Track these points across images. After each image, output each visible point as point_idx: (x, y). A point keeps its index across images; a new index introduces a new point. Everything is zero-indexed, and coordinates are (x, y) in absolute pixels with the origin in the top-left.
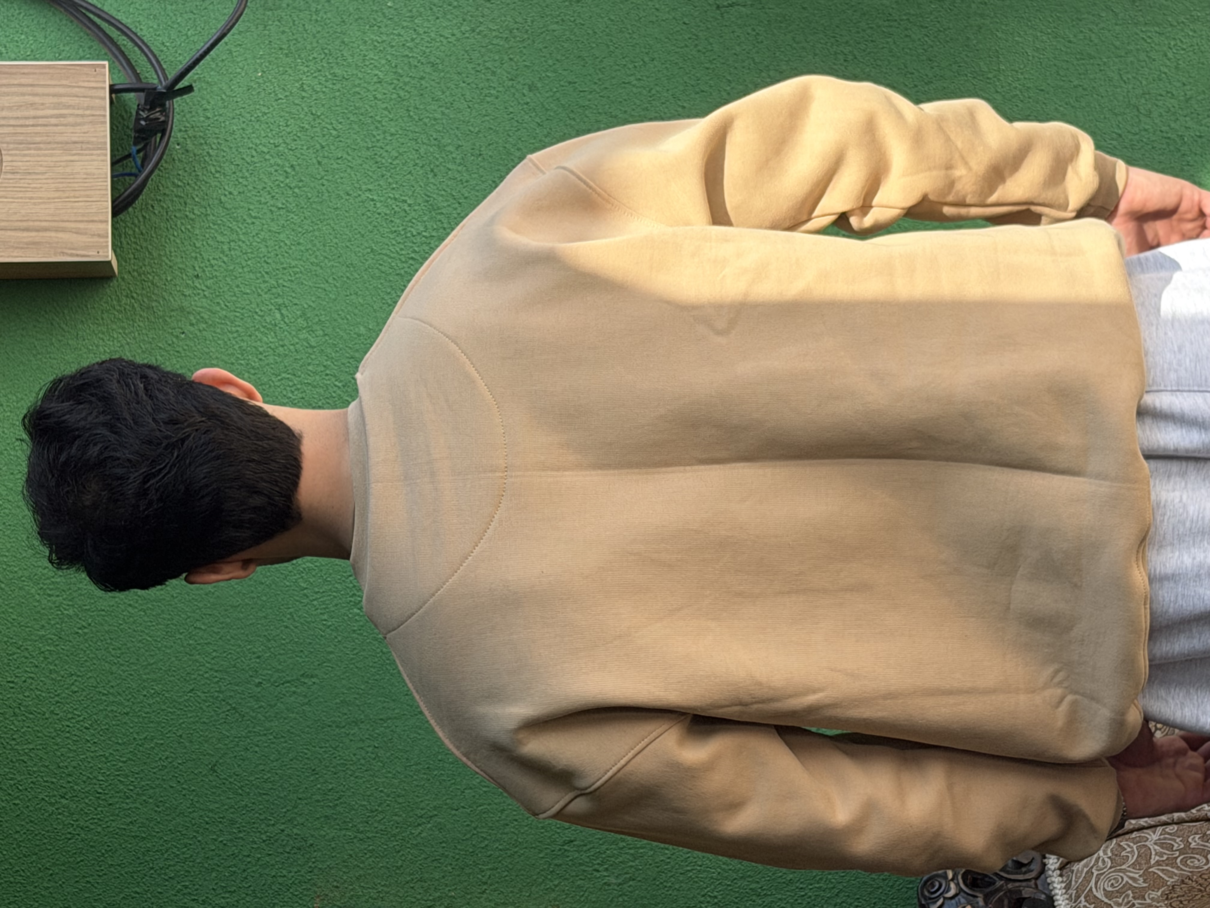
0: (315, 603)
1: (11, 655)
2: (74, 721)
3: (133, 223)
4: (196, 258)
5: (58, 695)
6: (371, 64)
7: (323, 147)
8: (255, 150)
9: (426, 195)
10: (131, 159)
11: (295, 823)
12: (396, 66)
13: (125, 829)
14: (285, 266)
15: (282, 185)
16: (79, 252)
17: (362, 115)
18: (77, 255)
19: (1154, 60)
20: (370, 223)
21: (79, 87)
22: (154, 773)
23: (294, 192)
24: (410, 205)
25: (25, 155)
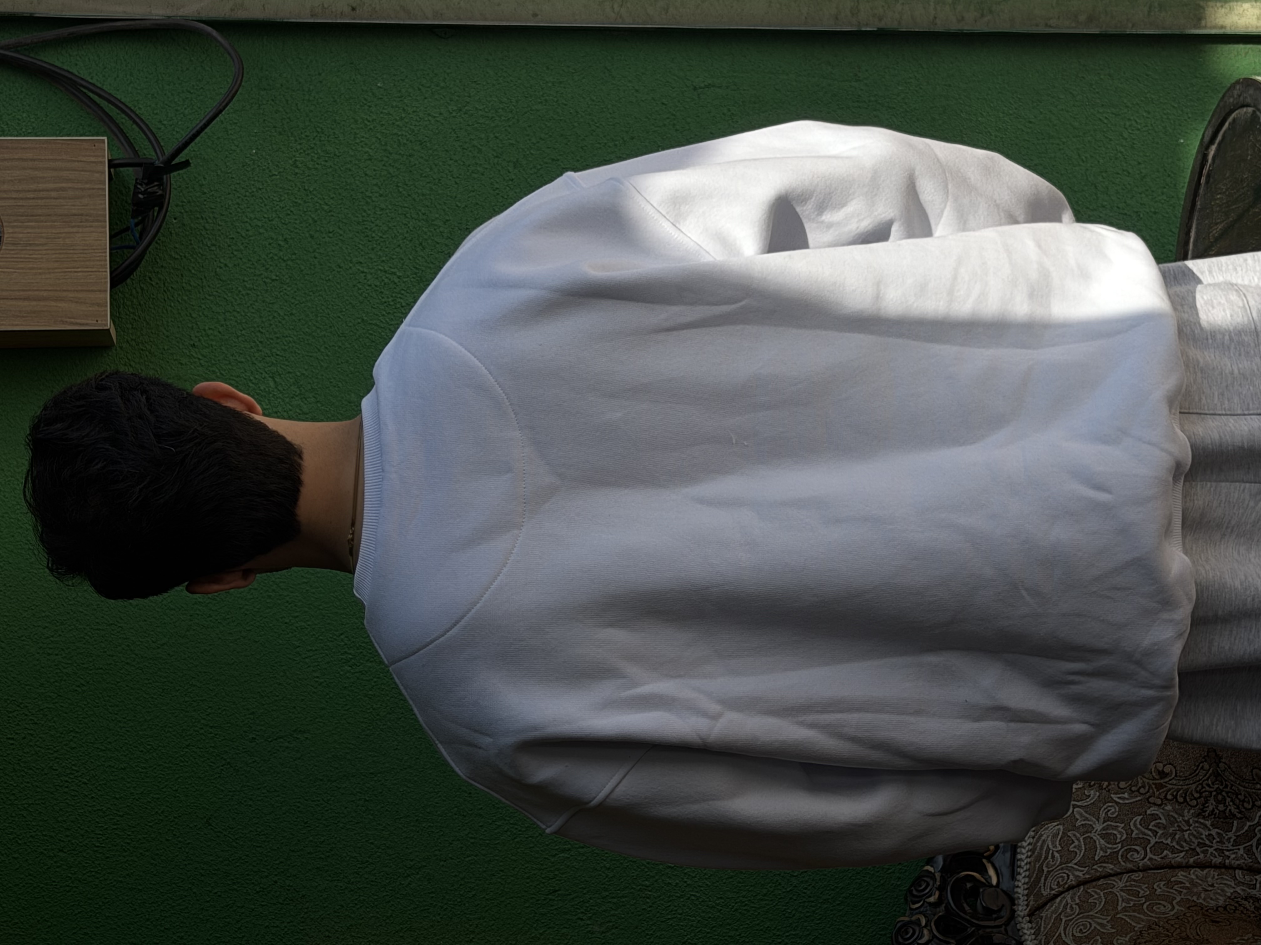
0: (307, 660)
1: (11, 712)
2: (72, 776)
3: (131, 295)
4: (192, 328)
5: (57, 751)
6: (362, 141)
7: (316, 221)
8: (250, 224)
9: (416, 268)
10: (129, 232)
11: (288, 875)
12: (386, 144)
13: (121, 882)
14: (278, 335)
15: (276, 258)
16: (79, 321)
17: (353, 190)
18: (77, 324)
19: (1111, 140)
20: (361, 295)
21: (78, 161)
22: (150, 826)
23: (287, 265)
24: (399, 277)
25: (27, 227)
